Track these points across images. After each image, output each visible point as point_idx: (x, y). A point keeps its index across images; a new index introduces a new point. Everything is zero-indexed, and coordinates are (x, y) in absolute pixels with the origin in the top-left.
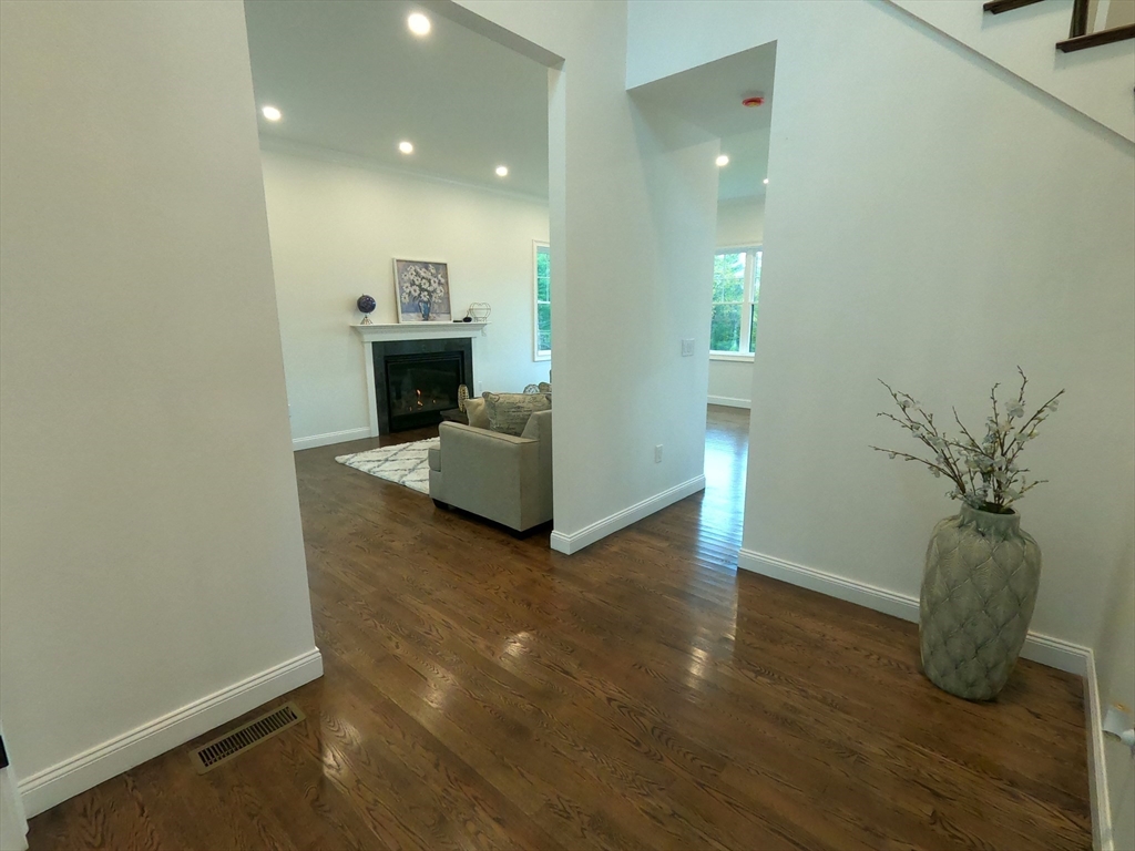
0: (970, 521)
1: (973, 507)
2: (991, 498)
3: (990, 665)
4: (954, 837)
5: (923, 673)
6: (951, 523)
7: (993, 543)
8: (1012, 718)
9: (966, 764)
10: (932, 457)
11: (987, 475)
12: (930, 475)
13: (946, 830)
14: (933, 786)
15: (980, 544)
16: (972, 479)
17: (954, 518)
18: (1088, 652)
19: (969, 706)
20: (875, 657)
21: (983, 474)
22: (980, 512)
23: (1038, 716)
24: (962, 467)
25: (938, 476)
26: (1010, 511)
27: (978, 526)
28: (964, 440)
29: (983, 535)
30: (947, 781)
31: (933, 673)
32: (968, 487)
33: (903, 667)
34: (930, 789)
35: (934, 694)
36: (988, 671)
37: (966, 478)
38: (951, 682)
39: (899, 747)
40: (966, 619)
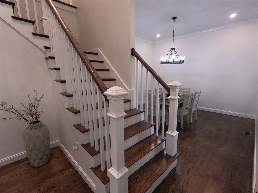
0: (32, 127)
1: (32, 124)
2: (35, 120)
3: (47, 154)
4: (61, 190)
5: (33, 167)
6: (28, 130)
7: (39, 129)
8: (54, 162)
9: (53, 176)
10: (16, 116)
11: (32, 116)
12: (18, 121)
13: (58, 191)
14: (51, 186)
15: (37, 131)
16: (29, 118)
17: (28, 128)
18: (58, 141)
19: (46, 166)
20: (19, 174)
21: (31, 115)
22: (34, 124)
23: (57, 157)
24: (25, 115)
25: (20, 120)
26: (39, 121)
27: (35, 127)
28: (26, 109)
29: (37, 129)
30: (52, 183)
31: (36, 165)
32: (28, 120)
33: (27, 170)
34: (51, 188)
35: (38, 170)
36: (47, 155)
37: (27, 118)
38: (41, 164)
39: (39, 187)
40: (40, 148)
